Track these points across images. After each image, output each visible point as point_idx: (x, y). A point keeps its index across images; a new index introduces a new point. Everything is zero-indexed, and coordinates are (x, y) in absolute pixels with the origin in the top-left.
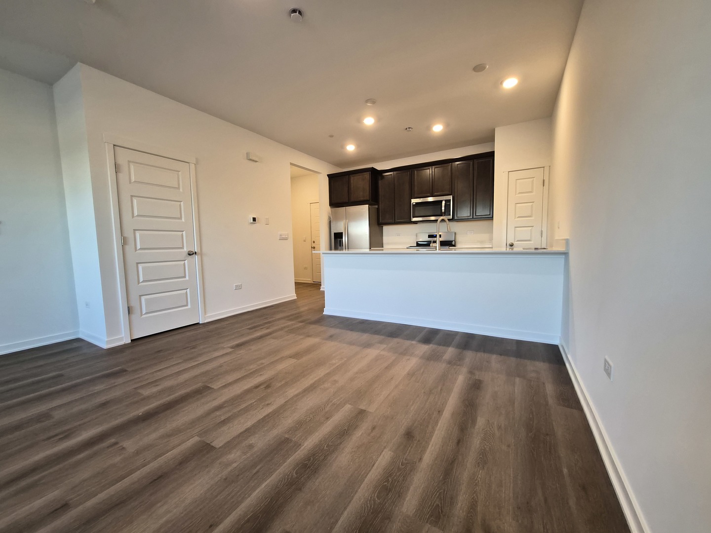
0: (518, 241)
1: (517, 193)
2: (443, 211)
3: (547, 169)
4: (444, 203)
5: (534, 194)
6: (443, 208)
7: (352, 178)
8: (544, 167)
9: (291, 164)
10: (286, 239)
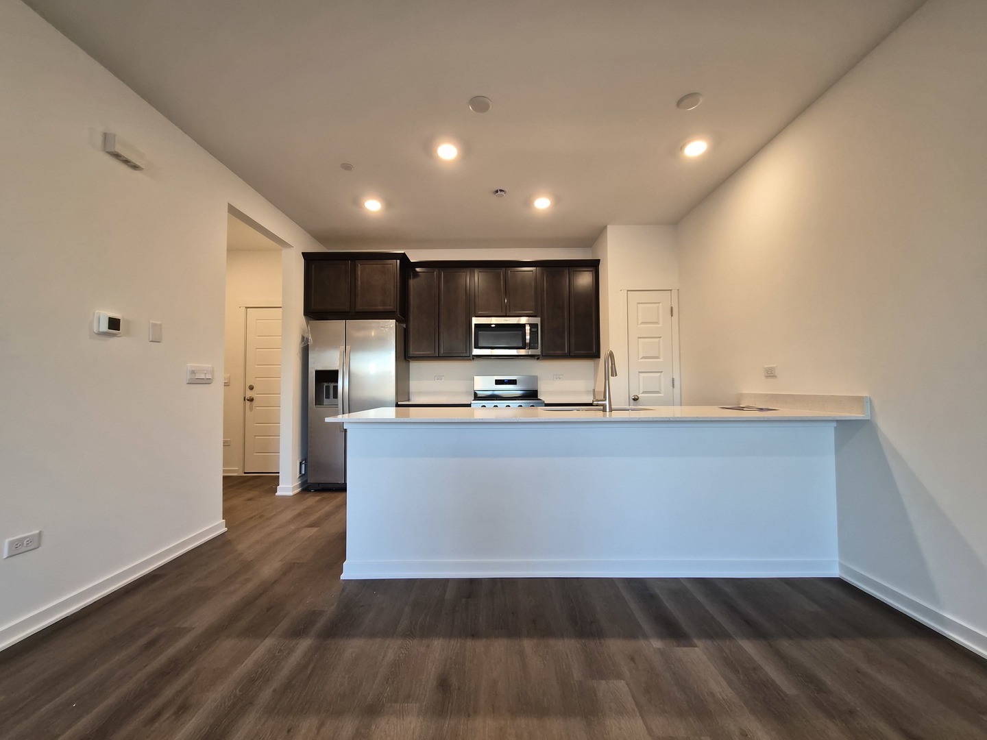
0: (644, 392)
1: (639, 323)
2: (528, 341)
3: (675, 293)
4: (528, 328)
5: (660, 325)
6: (528, 337)
7: (359, 267)
8: (671, 290)
9: (233, 210)
10: (207, 382)
